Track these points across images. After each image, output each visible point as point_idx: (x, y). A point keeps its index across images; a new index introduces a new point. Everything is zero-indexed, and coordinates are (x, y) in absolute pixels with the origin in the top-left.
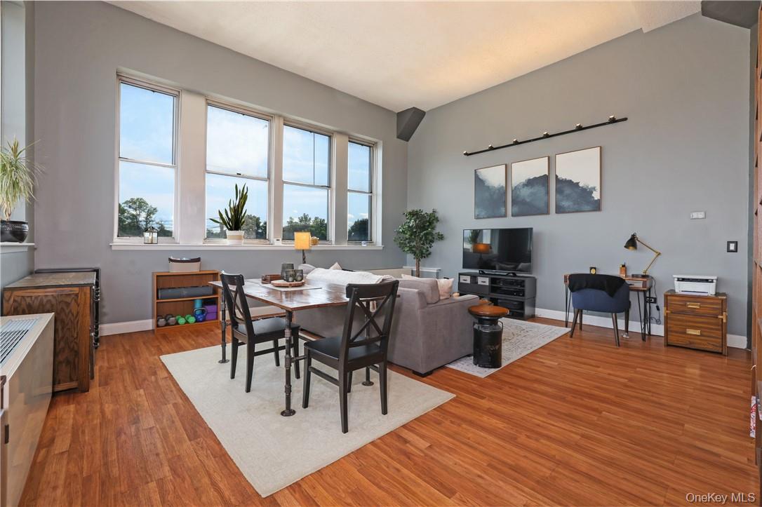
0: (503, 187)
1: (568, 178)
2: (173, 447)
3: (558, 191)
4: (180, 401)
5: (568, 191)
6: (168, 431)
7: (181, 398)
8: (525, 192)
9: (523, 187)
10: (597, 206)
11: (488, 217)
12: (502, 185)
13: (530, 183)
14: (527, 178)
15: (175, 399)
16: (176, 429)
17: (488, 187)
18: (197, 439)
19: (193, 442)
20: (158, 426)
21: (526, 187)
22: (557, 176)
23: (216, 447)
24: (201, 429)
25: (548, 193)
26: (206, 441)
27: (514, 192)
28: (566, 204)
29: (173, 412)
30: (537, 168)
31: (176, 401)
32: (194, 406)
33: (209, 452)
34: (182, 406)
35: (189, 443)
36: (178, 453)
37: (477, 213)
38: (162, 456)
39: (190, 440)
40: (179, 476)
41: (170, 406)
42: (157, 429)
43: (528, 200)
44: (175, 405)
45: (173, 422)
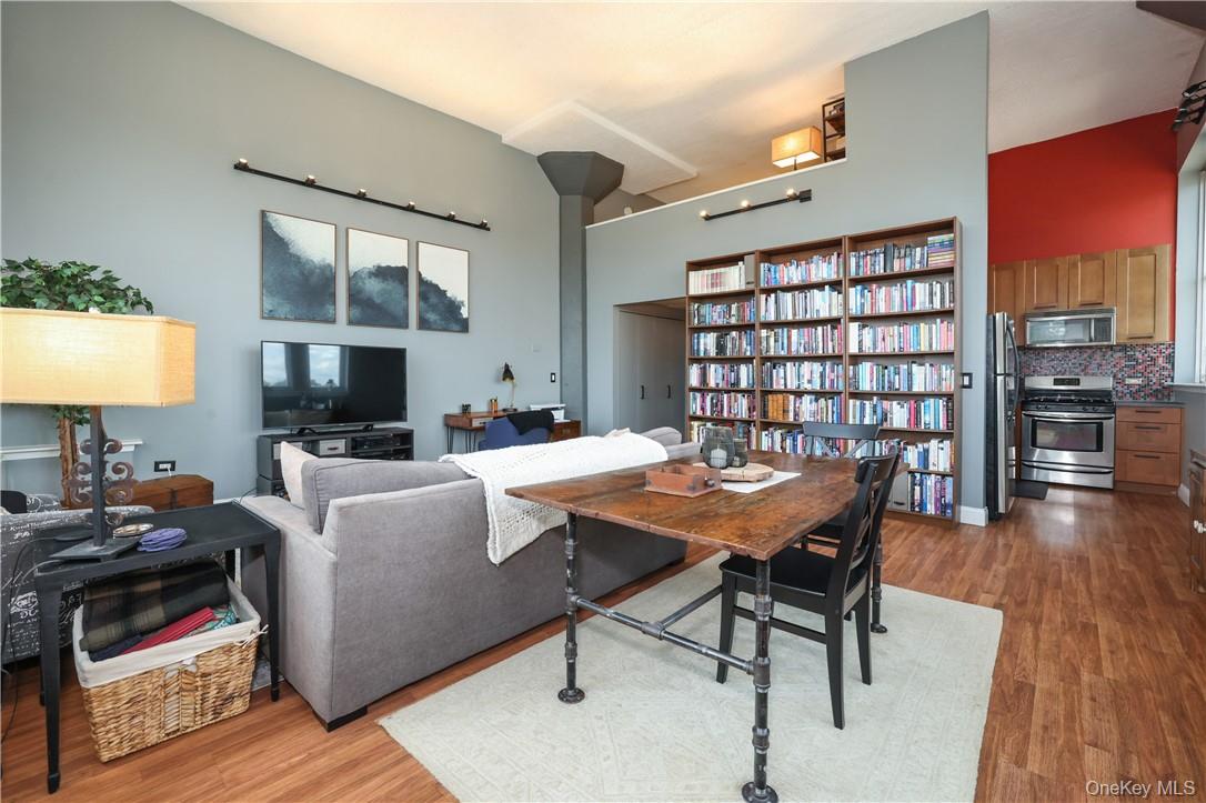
0: (329, 265)
1: (434, 282)
2: (1065, 694)
3: (423, 296)
4: (1003, 761)
5: (433, 299)
6: (1062, 721)
7: (995, 767)
8: (373, 287)
9: (370, 277)
10: (464, 326)
11: (297, 319)
12: (327, 261)
13: (382, 273)
14: (376, 263)
15: (1009, 775)
16: (1046, 713)
17: (298, 258)
18: (1022, 683)
19: (1033, 682)
20: (1079, 739)
21: (373, 278)
22: (420, 274)
23: (1005, 659)
24: (1006, 689)
25: (407, 295)
26: (1013, 671)
27: (353, 282)
28: (432, 317)
29: (1034, 749)
30: (392, 252)
31: (1013, 768)
32: (986, 728)
33: (1019, 662)
34: (1008, 748)
35: (1037, 685)
36: (1062, 684)
37: (268, 306)
38: (1086, 694)
39: (1034, 687)
40: (1072, 665)
41: (1034, 766)
42: (1082, 734)
43: (378, 301)
44: (1020, 761)
45: (1045, 728)
